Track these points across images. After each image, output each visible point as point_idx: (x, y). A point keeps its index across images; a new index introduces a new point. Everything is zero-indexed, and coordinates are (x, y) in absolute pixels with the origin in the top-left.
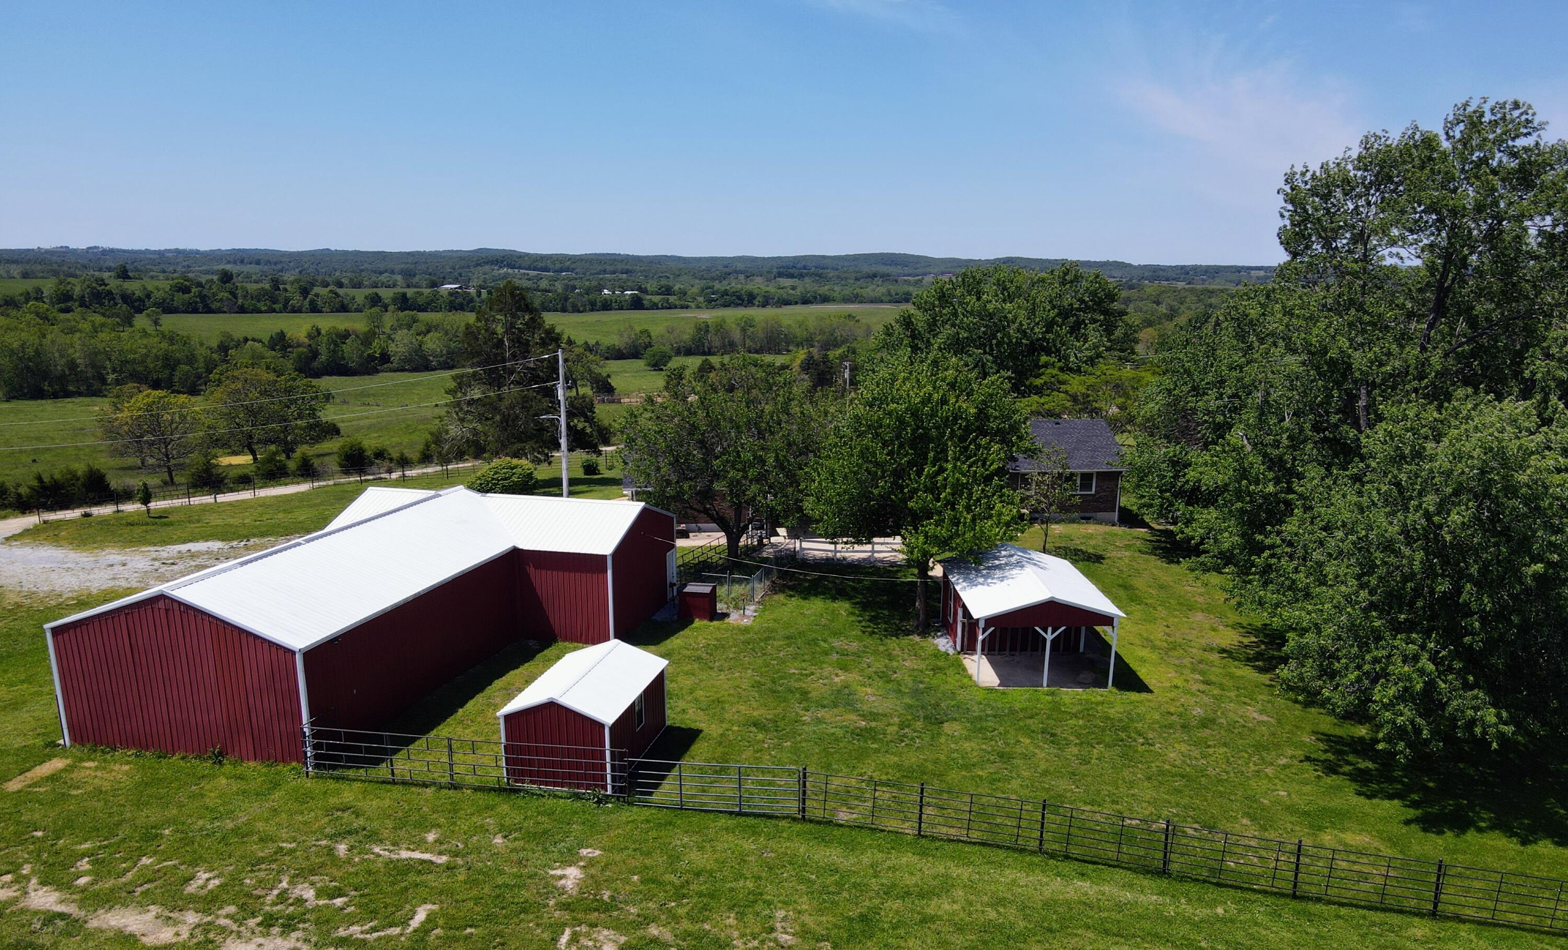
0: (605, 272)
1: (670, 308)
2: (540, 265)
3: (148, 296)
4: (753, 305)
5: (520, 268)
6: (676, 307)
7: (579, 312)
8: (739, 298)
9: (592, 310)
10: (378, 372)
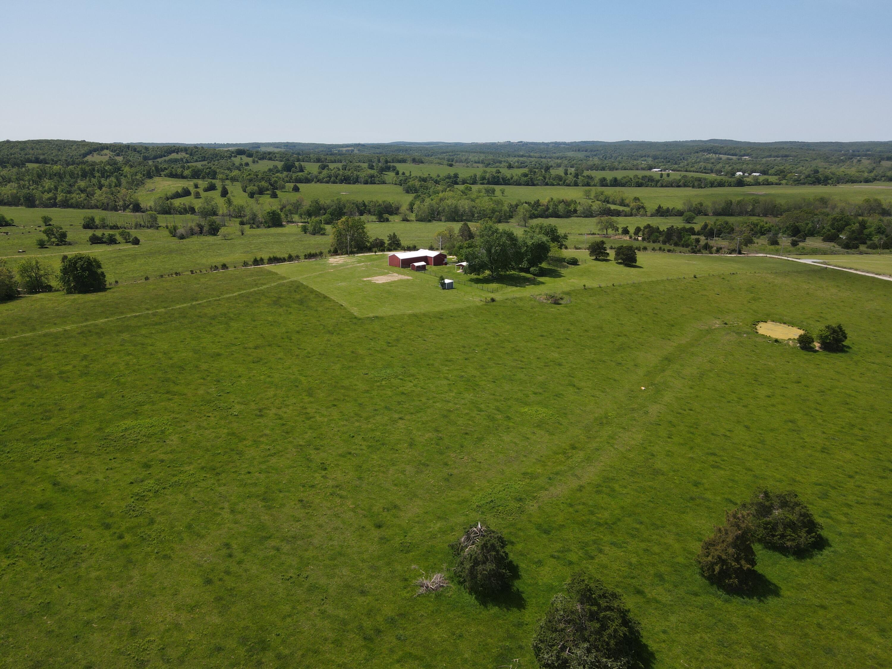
0: (770, 156)
1: (768, 185)
3: (512, 178)
4: (827, 183)
6: (772, 184)
8: (820, 179)
10: (571, 217)
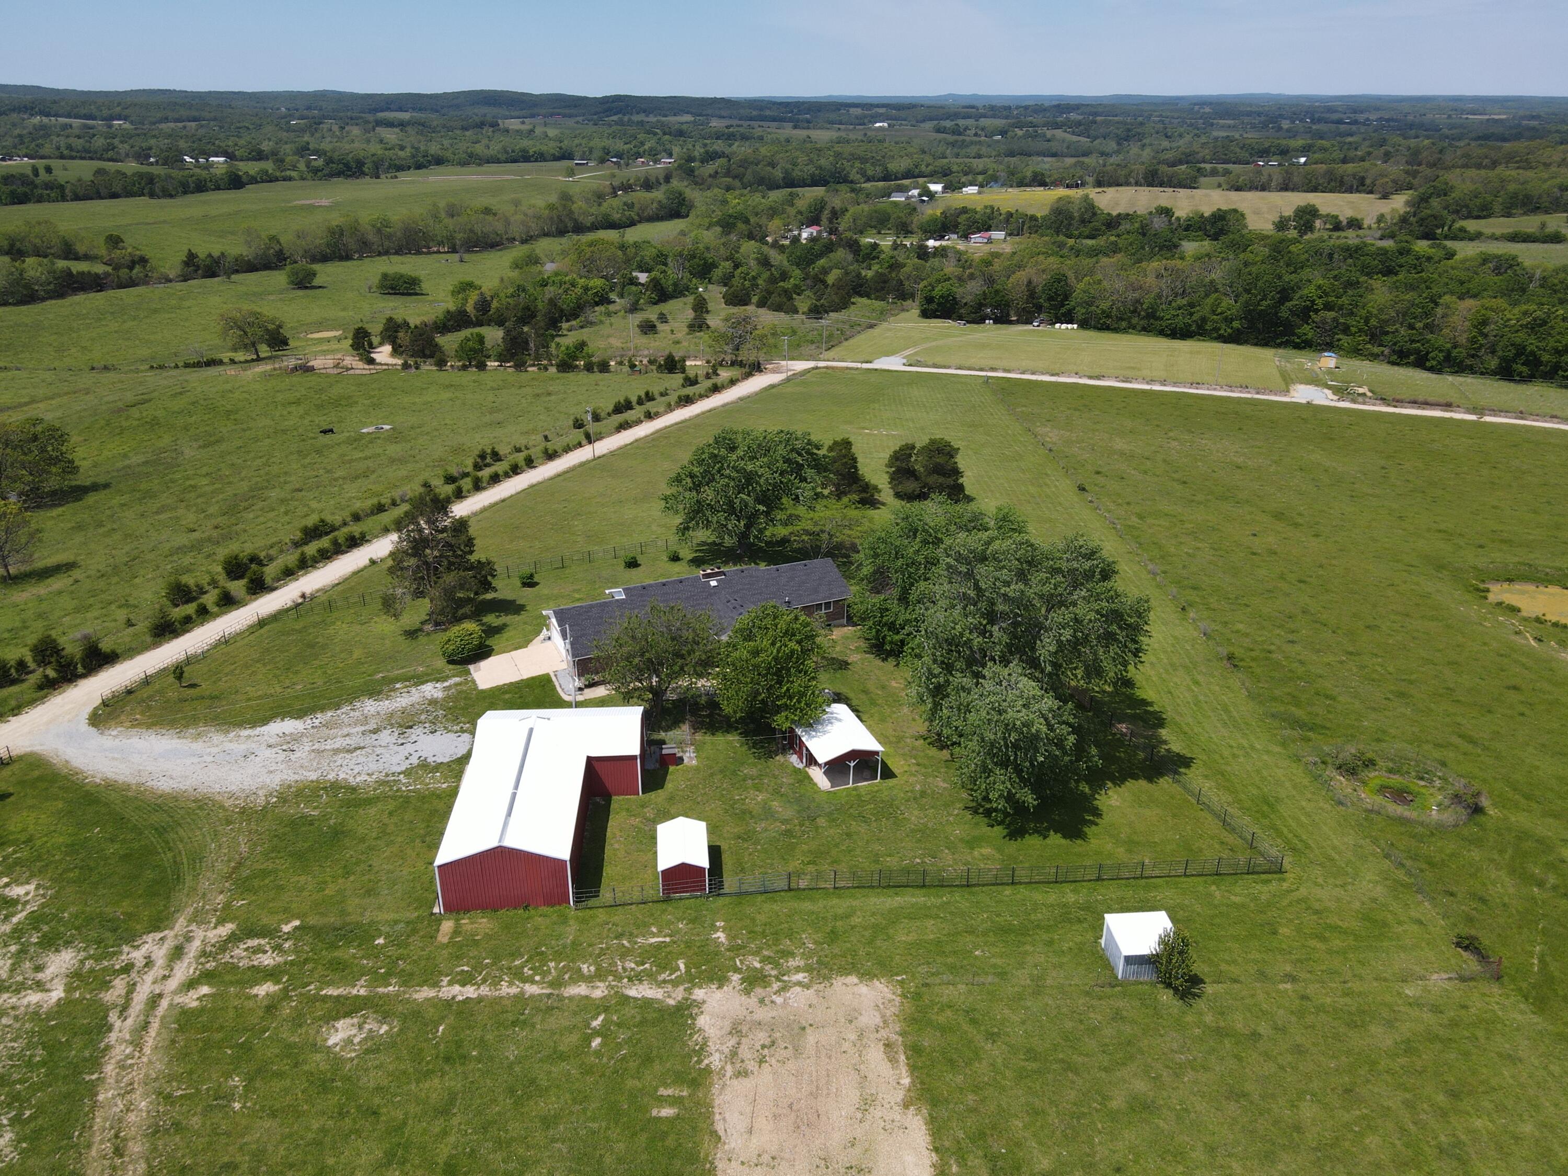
1: (271, 181)
2: (83, 111)
4: (364, 174)
5: (56, 115)
6: (277, 180)
7: (171, 196)
8: (347, 165)
9: (185, 193)
